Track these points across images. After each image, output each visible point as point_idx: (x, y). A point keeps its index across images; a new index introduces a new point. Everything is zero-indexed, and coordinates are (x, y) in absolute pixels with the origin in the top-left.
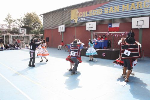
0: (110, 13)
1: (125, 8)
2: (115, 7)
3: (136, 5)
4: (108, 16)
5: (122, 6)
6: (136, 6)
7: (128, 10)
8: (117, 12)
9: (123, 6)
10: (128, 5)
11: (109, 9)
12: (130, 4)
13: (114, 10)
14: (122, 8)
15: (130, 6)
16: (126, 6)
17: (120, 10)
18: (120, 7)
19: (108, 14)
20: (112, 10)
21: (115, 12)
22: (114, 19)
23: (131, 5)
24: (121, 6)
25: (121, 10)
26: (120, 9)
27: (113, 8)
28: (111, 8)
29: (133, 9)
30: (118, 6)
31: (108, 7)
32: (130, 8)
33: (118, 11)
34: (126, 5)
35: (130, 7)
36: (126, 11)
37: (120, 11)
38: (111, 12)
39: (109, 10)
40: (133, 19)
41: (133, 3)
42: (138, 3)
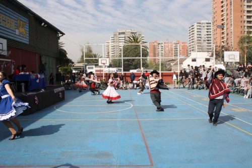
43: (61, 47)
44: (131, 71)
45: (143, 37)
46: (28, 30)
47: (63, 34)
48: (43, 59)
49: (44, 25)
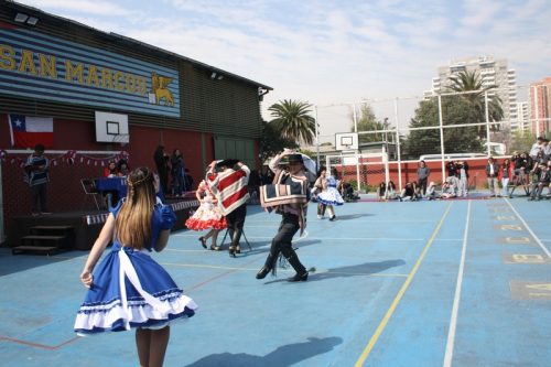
0: (21, 71)
1: (74, 75)
2: (42, 57)
3: (100, 74)
4: (17, 83)
5: (63, 64)
6: (100, 77)
7: (80, 82)
8: (50, 78)
9: (68, 63)
10: (80, 65)
11: (17, 54)
12: (87, 66)
13: (37, 65)
14: (64, 70)
15: (86, 71)
16: (74, 66)
17: (59, 76)
18: (58, 63)
19: (17, 75)
20: (32, 66)
21: (43, 75)
22: (39, 101)
23: (87, 69)
24: (60, 60)
25: (63, 77)
26: (58, 69)
27: (35, 58)
28: (27, 54)
29: (94, 86)
30: (53, 59)
31: (13, 45)
32: (86, 78)
33: (53, 76)
34: (76, 63)
35: (86, 75)
36: (75, 82)
37: (61, 79)
38: (28, 70)
39: (18, 61)
40: (97, 113)
41: (93, 68)
42: (104, 70)
43: (306, 112)
44: (422, 158)
46: (177, 91)
47: (268, 89)
48: (219, 143)
49: (217, 76)
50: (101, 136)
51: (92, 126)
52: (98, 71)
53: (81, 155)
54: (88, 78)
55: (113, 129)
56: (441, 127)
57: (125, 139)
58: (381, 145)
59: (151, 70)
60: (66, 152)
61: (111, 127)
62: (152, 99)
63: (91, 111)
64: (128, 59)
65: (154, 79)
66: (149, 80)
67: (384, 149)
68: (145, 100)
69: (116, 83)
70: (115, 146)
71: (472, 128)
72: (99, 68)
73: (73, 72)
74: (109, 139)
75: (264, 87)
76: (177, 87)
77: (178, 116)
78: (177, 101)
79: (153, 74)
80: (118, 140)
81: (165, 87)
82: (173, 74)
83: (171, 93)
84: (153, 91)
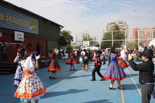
3: (16, 20)
5: (6, 16)
6: (16, 21)
7: (11, 22)
10: (11, 17)
12: (13, 17)
14: (6, 18)
15: (12, 19)
16: (9, 17)
17: (5, 20)
18: (4, 15)
25: (6, 20)
26: (4, 17)
29: (15, 23)
30: (3, 14)
33: (3, 20)
35: (12, 20)
36: (9, 22)
37: (5, 21)
40: (15, 32)
41: (14, 18)
42: (18, 18)
43: (70, 34)
45: (128, 25)
46: (38, 26)
47: (63, 27)
48: (49, 42)
49: (49, 22)
50: (16, 39)
51: (13, 35)
52: (16, 19)
53: (12, 44)
54: (13, 21)
55: (19, 37)
56: (112, 40)
57: (23, 40)
58: (93, 45)
59: (31, 19)
60: (7, 43)
61: (19, 36)
62: (31, 28)
63: (13, 31)
64: (25, 16)
65: (32, 22)
66: (30, 22)
67: (94, 46)
68: (29, 28)
69: (21, 23)
70: (20, 42)
71: (119, 41)
72: (16, 18)
73: (9, 19)
74: (18, 40)
75: (62, 26)
76: (38, 25)
77: (38, 34)
78: (38, 29)
79: (32, 21)
80: (21, 40)
81: (34, 25)
82: (37, 21)
83: (36, 27)
84: (31, 26)
